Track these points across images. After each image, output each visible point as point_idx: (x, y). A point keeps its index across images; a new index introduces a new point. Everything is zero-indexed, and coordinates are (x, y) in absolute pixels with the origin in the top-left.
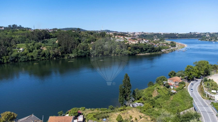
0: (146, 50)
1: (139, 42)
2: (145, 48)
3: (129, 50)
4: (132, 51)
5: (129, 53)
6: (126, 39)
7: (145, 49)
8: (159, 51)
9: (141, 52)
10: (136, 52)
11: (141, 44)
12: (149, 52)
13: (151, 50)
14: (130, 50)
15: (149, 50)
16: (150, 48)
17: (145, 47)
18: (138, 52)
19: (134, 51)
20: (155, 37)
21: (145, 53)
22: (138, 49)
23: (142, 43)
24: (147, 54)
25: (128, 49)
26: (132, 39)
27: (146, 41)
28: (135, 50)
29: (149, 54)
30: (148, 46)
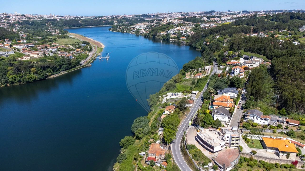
0: (60, 67)
1: (44, 54)
2: (58, 65)
3: (34, 74)
4: (40, 74)
5: (35, 78)
6: (18, 50)
7: (58, 67)
8: (78, 66)
9: (54, 72)
10: (46, 74)
11: (48, 57)
12: (66, 69)
13: (68, 67)
14: (36, 73)
15: (64, 67)
16: (65, 63)
17: (58, 63)
18: (50, 74)
19: (42, 74)
20: (48, 25)
21: (59, 73)
22: (49, 69)
23: (49, 55)
24: (62, 73)
25: (31, 71)
26: (28, 47)
27: (53, 49)
28: (44, 72)
29: (66, 72)
30: (62, 61)
